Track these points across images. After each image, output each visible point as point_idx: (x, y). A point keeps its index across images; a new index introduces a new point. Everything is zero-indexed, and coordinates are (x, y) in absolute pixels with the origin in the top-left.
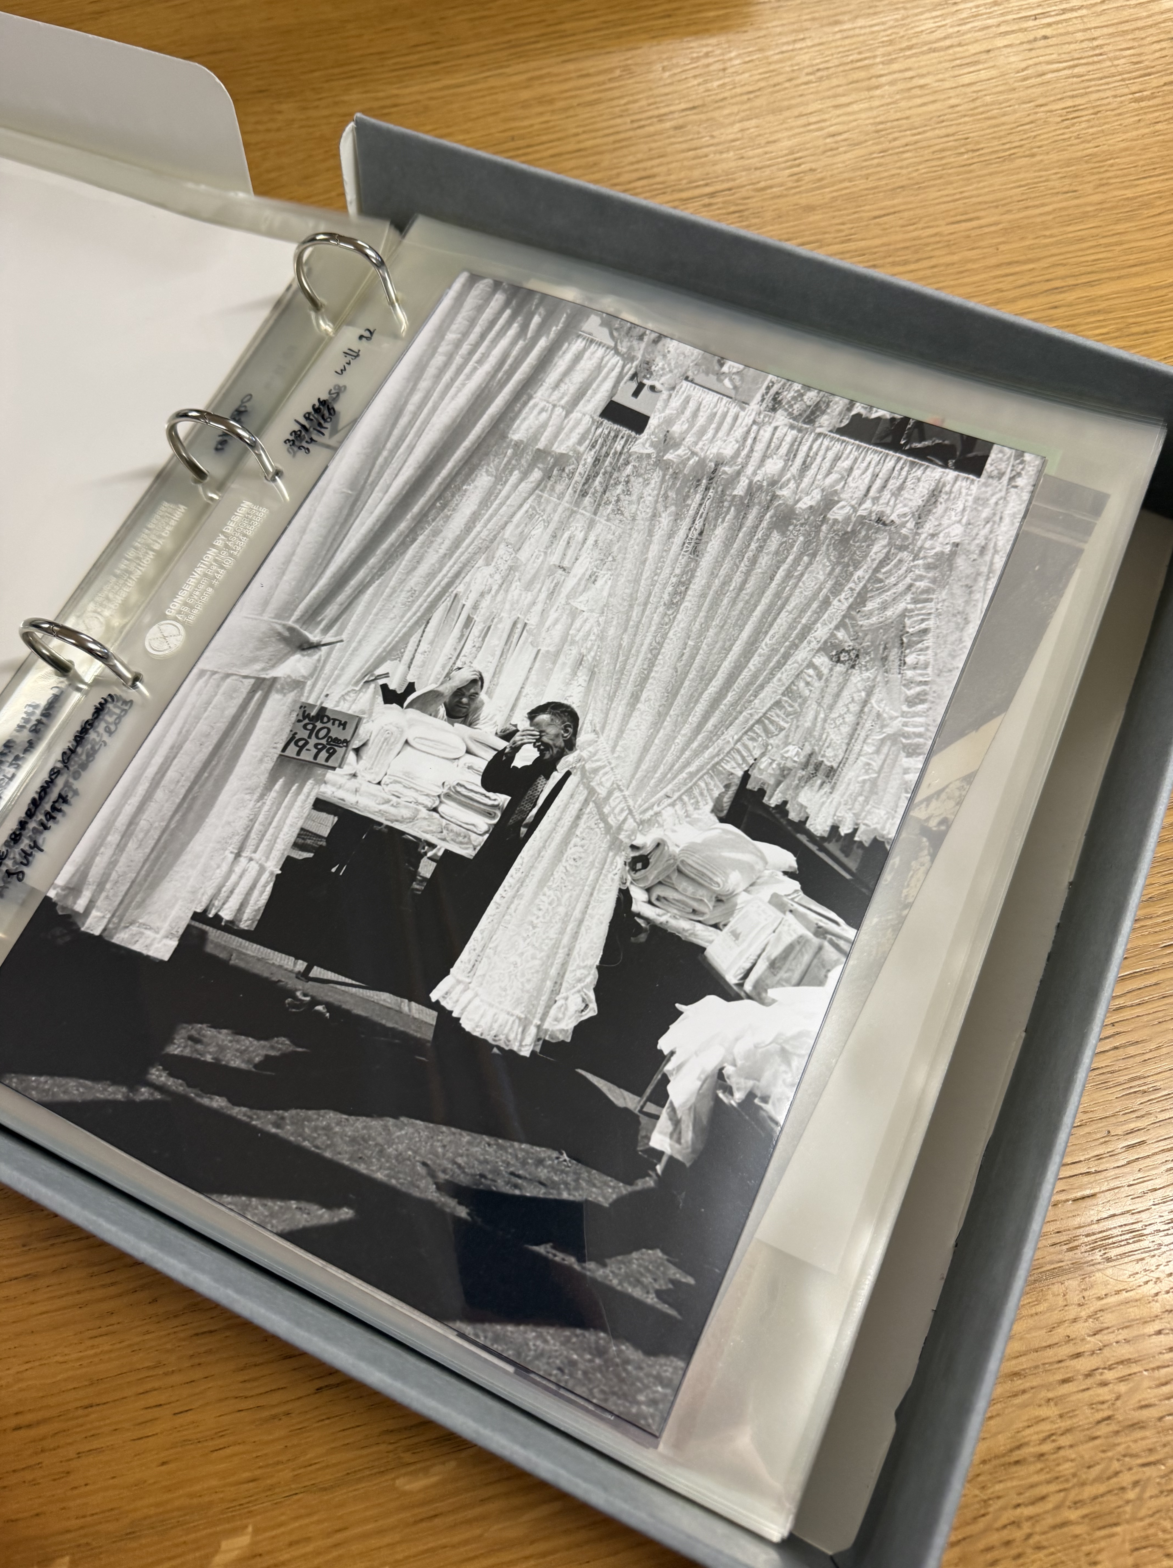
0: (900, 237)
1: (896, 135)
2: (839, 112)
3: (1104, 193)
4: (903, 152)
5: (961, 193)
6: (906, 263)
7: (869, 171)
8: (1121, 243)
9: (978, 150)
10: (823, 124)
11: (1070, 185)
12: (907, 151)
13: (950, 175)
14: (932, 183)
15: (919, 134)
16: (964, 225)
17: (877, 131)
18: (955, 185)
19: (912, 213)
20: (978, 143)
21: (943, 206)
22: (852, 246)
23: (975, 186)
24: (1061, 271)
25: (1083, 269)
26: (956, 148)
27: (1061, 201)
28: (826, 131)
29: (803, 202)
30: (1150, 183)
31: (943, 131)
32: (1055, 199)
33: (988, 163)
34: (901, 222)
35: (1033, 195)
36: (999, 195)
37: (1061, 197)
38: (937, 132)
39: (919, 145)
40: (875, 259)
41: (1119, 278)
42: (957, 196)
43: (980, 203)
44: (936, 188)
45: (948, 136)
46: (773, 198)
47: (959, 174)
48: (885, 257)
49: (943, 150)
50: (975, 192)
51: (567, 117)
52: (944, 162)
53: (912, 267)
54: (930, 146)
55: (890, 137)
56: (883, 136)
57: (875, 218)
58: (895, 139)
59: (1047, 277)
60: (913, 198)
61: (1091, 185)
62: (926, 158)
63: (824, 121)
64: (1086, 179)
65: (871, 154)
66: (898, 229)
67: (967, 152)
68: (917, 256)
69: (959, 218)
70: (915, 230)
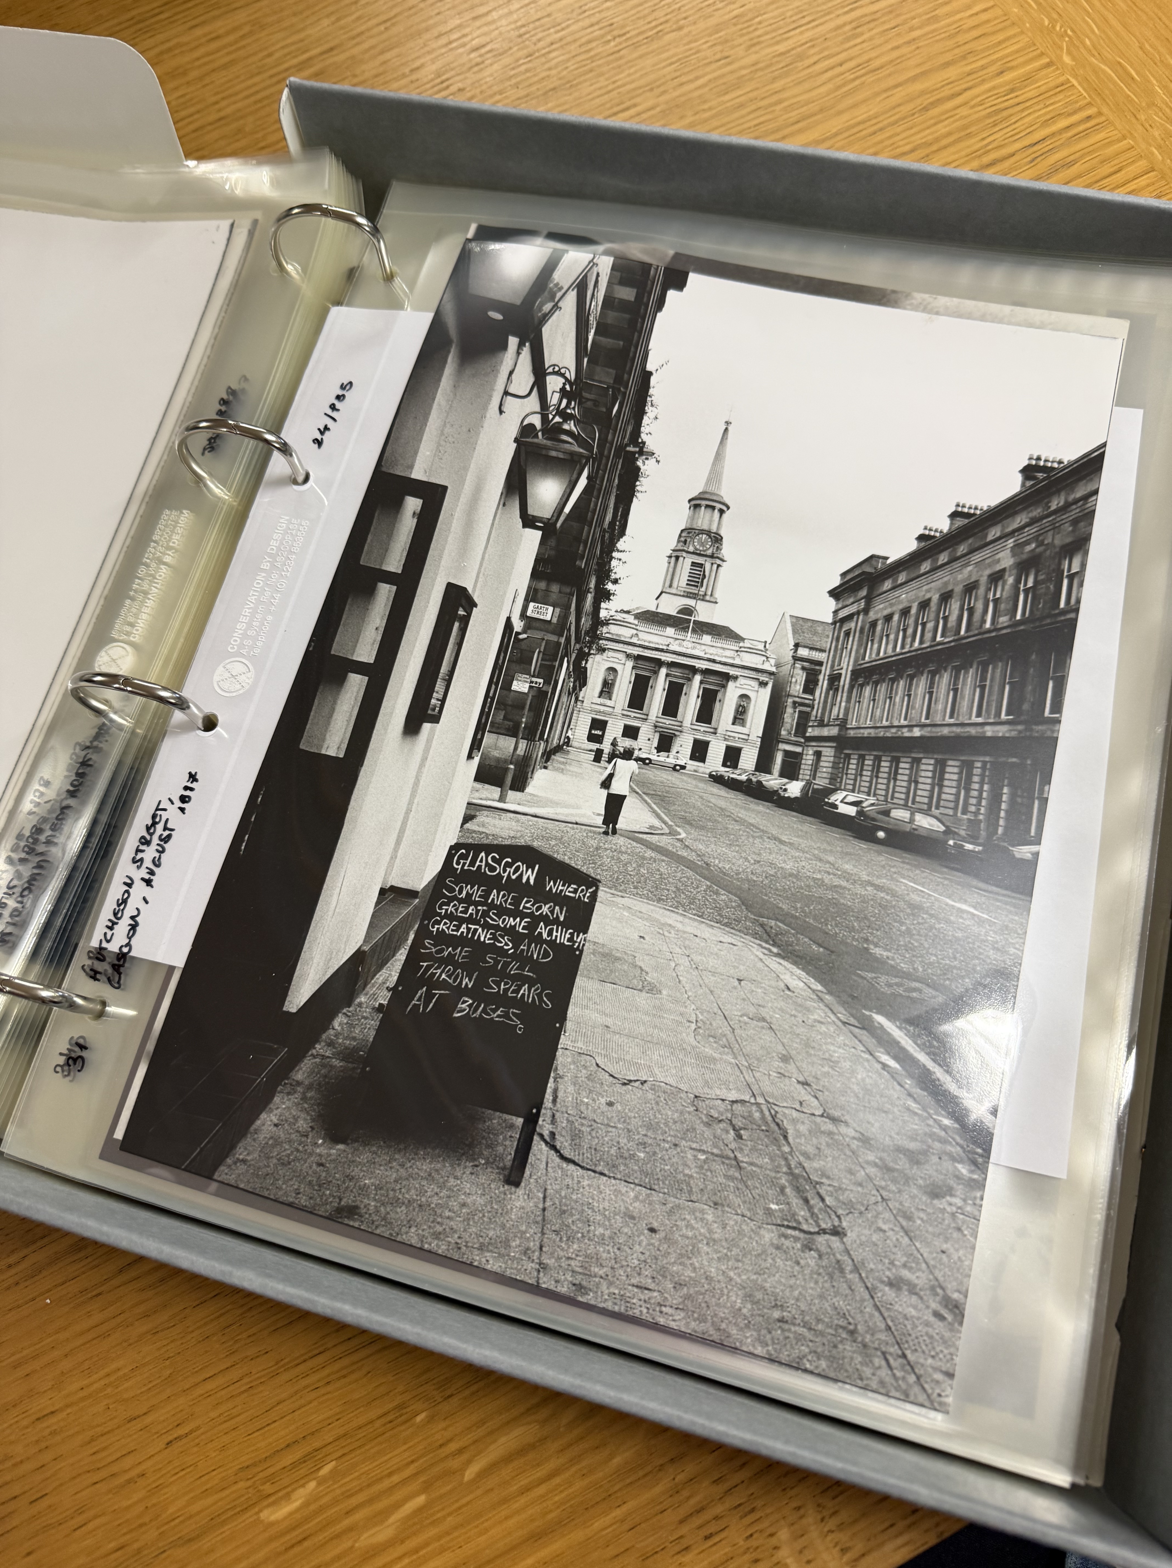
1: (540, 35)
2: (478, 23)
3: (756, 53)
4: (549, 52)
7: (519, 79)
8: (780, 102)
9: (624, 34)
10: (465, 40)
11: (722, 51)
12: (554, 50)
15: (563, 29)
17: (520, 36)
20: (623, 27)
23: (627, 72)
26: (603, 36)
27: (714, 71)
28: (468, 47)
30: (801, 33)
31: (587, 22)
32: (708, 69)
33: (636, 46)
35: (686, 70)
36: (652, 77)
37: (714, 66)
38: (581, 24)
39: (564, 42)
43: (634, 89)
45: (592, 25)
47: (608, 63)
49: (589, 42)
50: (628, 79)
51: (204, 86)
52: (592, 53)
54: (575, 41)
55: (534, 39)
56: (527, 39)
58: (539, 40)
61: (743, 47)
62: (574, 53)
63: (464, 36)
64: (736, 43)
65: (517, 60)
67: (614, 38)
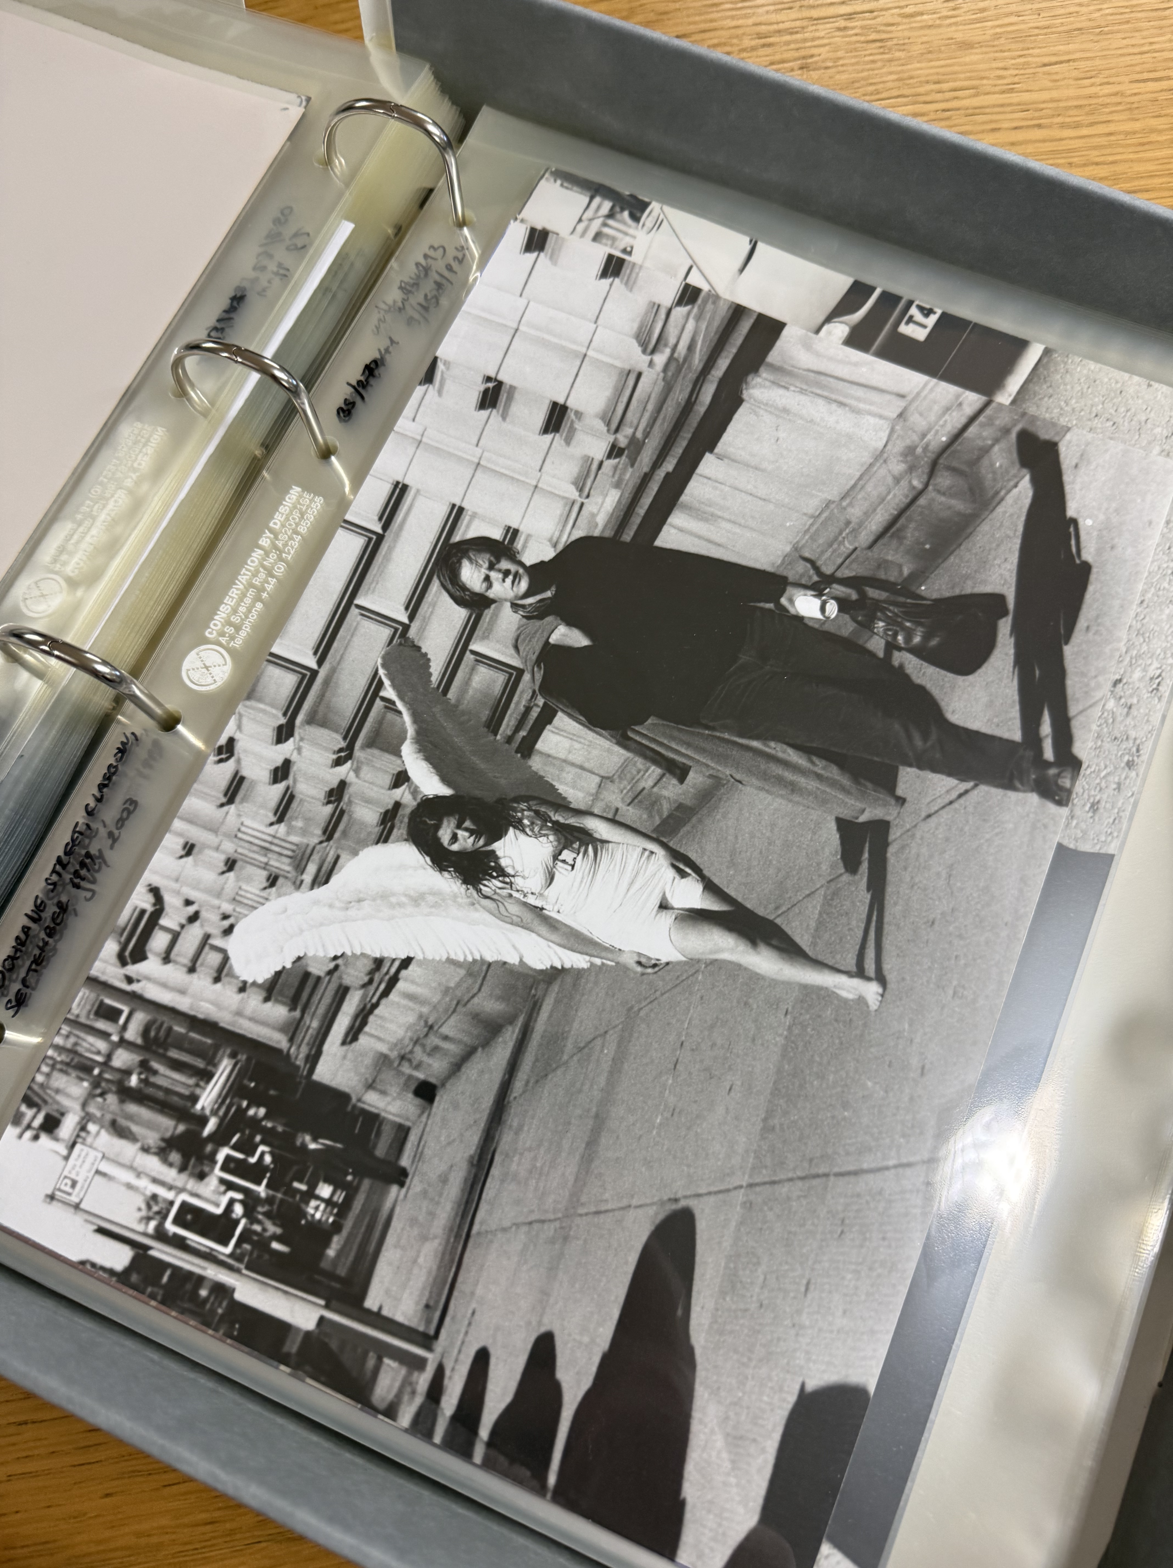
0: (1071, 92)
5: (1151, 43)
6: (1077, 126)
13: (1138, 20)
14: (1116, 28)
16: (1151, 86)
18: (1145, 33)
19: (1089, 63)
21: (1128, 58)
22: (1015, 98)
29: (959, 36)
34: (1075, 74)
40: (1040, 118)
42: (1146, 48)
44: (1120, 35)
46: (922, 28)
48: (1053, 116)
53: (1085, 131)
57: (1045, 65)
60: (1091, 45)
66: (1072, 82)
68: (1092, 119)
69: (1146, 76)
70: (1092, 85)
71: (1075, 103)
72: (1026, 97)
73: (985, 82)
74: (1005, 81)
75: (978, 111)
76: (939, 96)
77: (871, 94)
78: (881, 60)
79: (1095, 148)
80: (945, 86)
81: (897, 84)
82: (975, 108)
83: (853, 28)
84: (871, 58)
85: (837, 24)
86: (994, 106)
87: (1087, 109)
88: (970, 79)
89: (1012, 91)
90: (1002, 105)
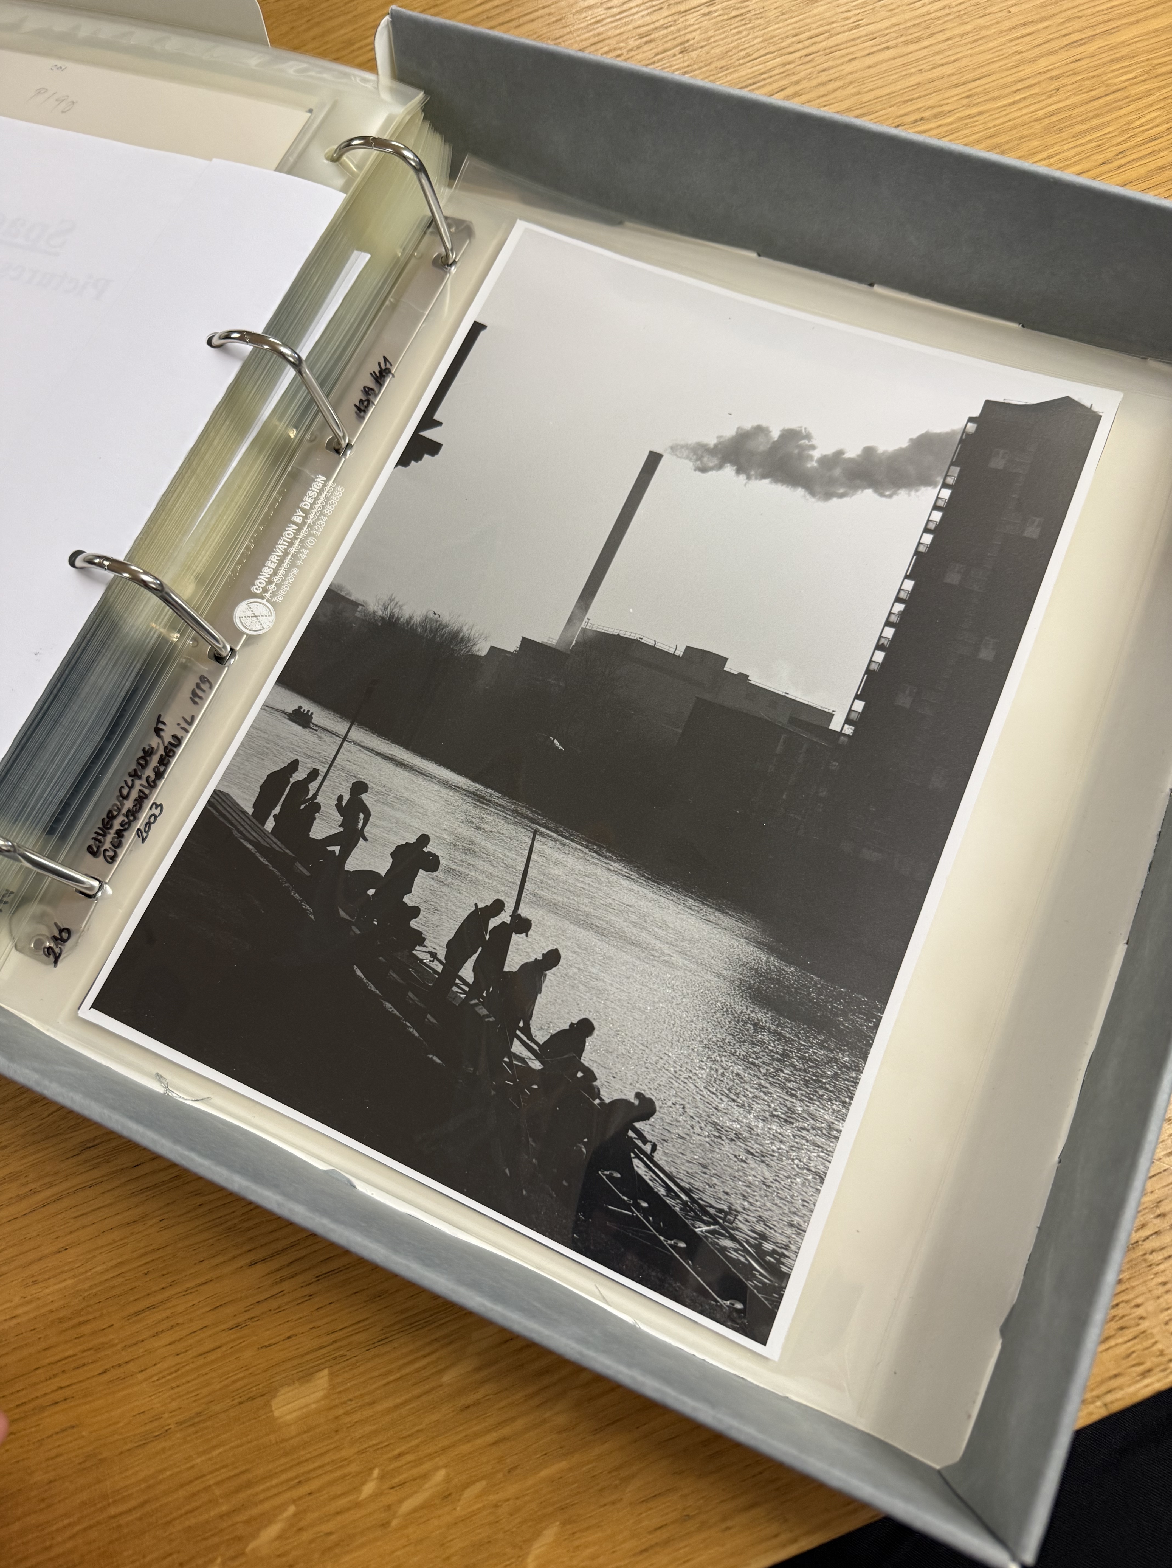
0: (908, 16)
6: (919, 40)
22: (861, 31)
24: (1077, 24)
25: (1099, 19)
40: (887, 41)
41: (1137, 22)
48: (897, 38)
53: (926, 43)
59: (1064, 32)
68: (929, 32)
71: (912, 23)
72: (871, 28)
73: (834, 25)
74: (851, 21)
75: (834, 49)
76: (800, 46)
77: (744, 58)
78: (745, 29)
79: (938, 53)
80: (803, 36)
81: (762, 45)
82: (832, 47)
83: (716, 11)
84: (736, 30)
85: (702, 12)
86: (846, 42)
87: (924, 25)
88: (821, 26)
89: (858, 26)
90: (853, 40)
